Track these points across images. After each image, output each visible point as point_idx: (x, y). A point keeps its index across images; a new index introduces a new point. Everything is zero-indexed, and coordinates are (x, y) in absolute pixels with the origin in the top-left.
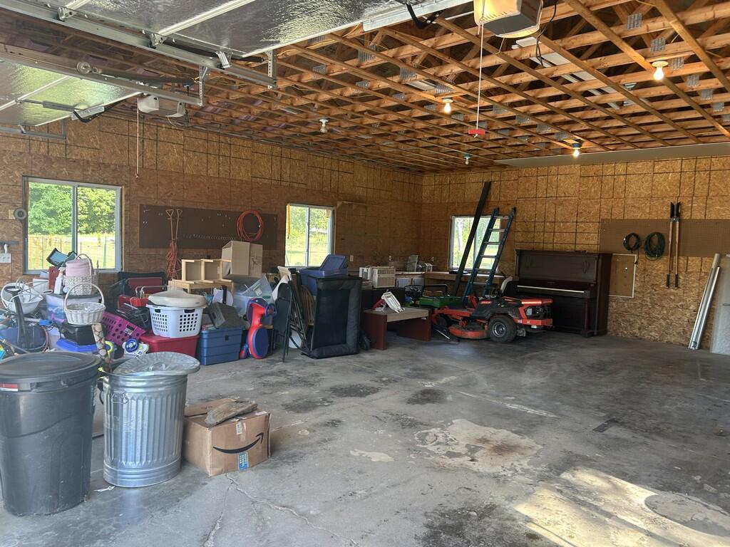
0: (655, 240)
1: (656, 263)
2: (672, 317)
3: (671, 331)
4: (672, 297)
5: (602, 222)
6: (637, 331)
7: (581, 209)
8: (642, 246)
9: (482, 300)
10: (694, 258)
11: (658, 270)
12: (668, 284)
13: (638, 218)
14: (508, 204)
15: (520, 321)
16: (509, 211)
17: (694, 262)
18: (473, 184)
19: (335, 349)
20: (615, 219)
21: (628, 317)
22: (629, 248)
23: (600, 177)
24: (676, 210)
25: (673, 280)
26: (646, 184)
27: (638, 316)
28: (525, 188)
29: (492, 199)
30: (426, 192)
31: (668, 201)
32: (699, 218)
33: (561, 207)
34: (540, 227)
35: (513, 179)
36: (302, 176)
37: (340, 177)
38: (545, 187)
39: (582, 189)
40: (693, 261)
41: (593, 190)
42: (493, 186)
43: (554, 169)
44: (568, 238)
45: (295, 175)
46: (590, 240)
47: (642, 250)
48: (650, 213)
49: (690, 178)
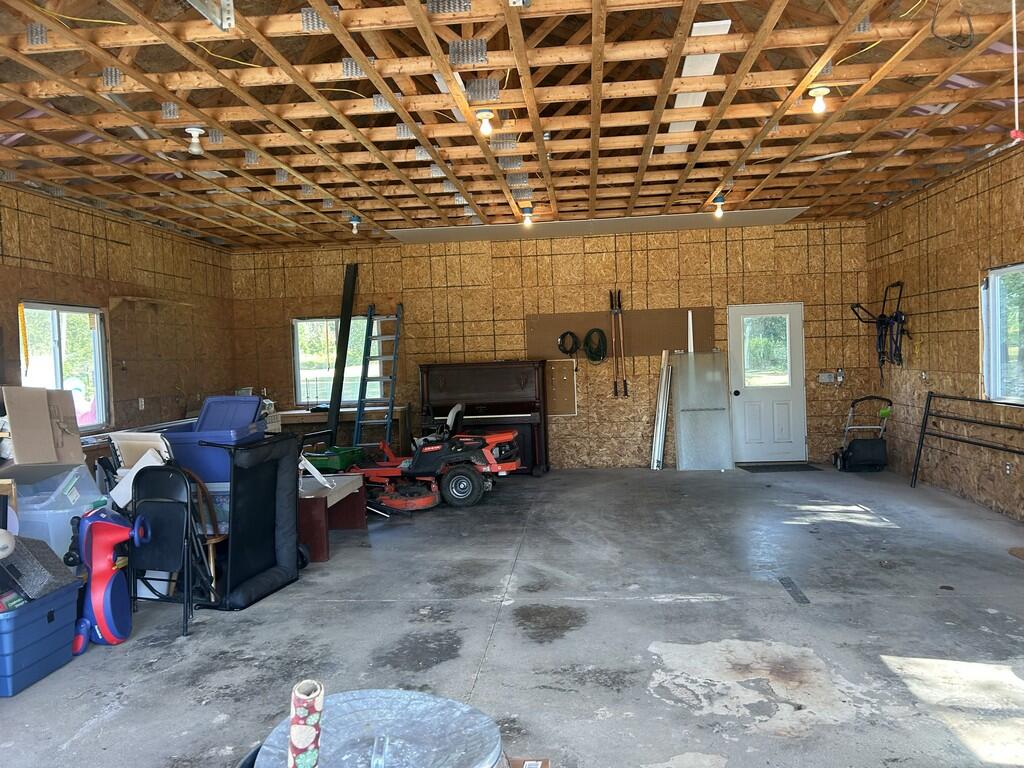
0: (595, 338)
1: (599, 367)
2: (623, 434)
3: (624, 452)
4: (622, 409)
5: (528, 319)
6: (585, 458)
7: (498, 301)
8: (582, 347)
9: (425, 446)
10: (641, 358)
11: (602, 377)
12: (616, 393)
13: (572, 311)
14: (391, 298)
15: (487, 469)
16: (392, 308)
17: (641, 362)
18: (327, 269)
19: (265, 579)
20: (543, 314)
21: (573, 442)
22: (565, 351)
23: (520, 258)
24: (615, 300)
25: (620, 387)
26: (576, 268)
27: (585, 438)
28: (413, 274)
29: (362, 291)
30: (239, 281)
31: (606, 289)
32: (640, 308)
33: (470, 300)
34: (442, 330)
35: (392, 260)
36: (43, 247)
37: (110, 250)
38: (443, 272)
39: (496, 275)
40: (639, 361)
41: (511, 275)
42: (362, 272)
43: (453, 246)
44: (484, 344)
45: (30, 245)
46: (513, 344)
47: (581, 352)
48: (585, 305)
49: (627, 259)
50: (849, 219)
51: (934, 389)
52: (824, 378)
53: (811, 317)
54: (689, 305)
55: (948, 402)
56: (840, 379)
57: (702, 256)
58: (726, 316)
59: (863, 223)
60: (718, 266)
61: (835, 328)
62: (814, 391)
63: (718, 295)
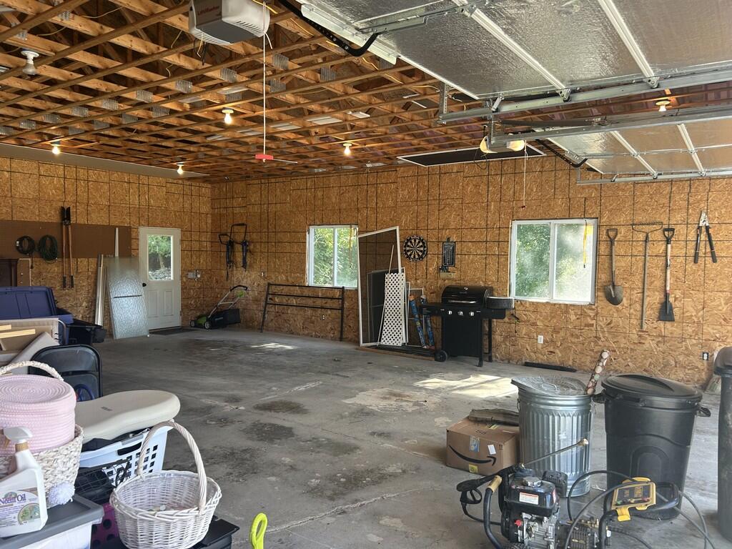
0: (48, 243)
1: (50, 265)
4: (68, 297)
8: (36, 249)
10: (82, 259)
11: (52, 273)
12: (64, 286)
13: (28, 220)
17: (83, 262)
20: (2, 220)
22: (22, 252)
24: (65, 214)
25: (68, 280)
26: (32, 185)
31: (57, 205)
32: (82, 223)
40: (81, 262)
47: (35, 253)
48: (39, 215)
49: (73, 185)
50: (204, 182)
51: (271, 281)
52: (191, 275)
53: (184, 238)
54: (116, 223)
55: (282, 288)
56: (199, 276)
57: (124, 191)
58: (137, 233)
59: (209, 186)
60: (134, 200)
61: (196, 246)
62: (185, 283)
63: (134, 219)
